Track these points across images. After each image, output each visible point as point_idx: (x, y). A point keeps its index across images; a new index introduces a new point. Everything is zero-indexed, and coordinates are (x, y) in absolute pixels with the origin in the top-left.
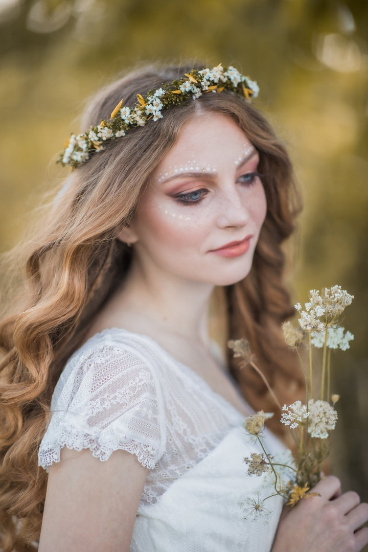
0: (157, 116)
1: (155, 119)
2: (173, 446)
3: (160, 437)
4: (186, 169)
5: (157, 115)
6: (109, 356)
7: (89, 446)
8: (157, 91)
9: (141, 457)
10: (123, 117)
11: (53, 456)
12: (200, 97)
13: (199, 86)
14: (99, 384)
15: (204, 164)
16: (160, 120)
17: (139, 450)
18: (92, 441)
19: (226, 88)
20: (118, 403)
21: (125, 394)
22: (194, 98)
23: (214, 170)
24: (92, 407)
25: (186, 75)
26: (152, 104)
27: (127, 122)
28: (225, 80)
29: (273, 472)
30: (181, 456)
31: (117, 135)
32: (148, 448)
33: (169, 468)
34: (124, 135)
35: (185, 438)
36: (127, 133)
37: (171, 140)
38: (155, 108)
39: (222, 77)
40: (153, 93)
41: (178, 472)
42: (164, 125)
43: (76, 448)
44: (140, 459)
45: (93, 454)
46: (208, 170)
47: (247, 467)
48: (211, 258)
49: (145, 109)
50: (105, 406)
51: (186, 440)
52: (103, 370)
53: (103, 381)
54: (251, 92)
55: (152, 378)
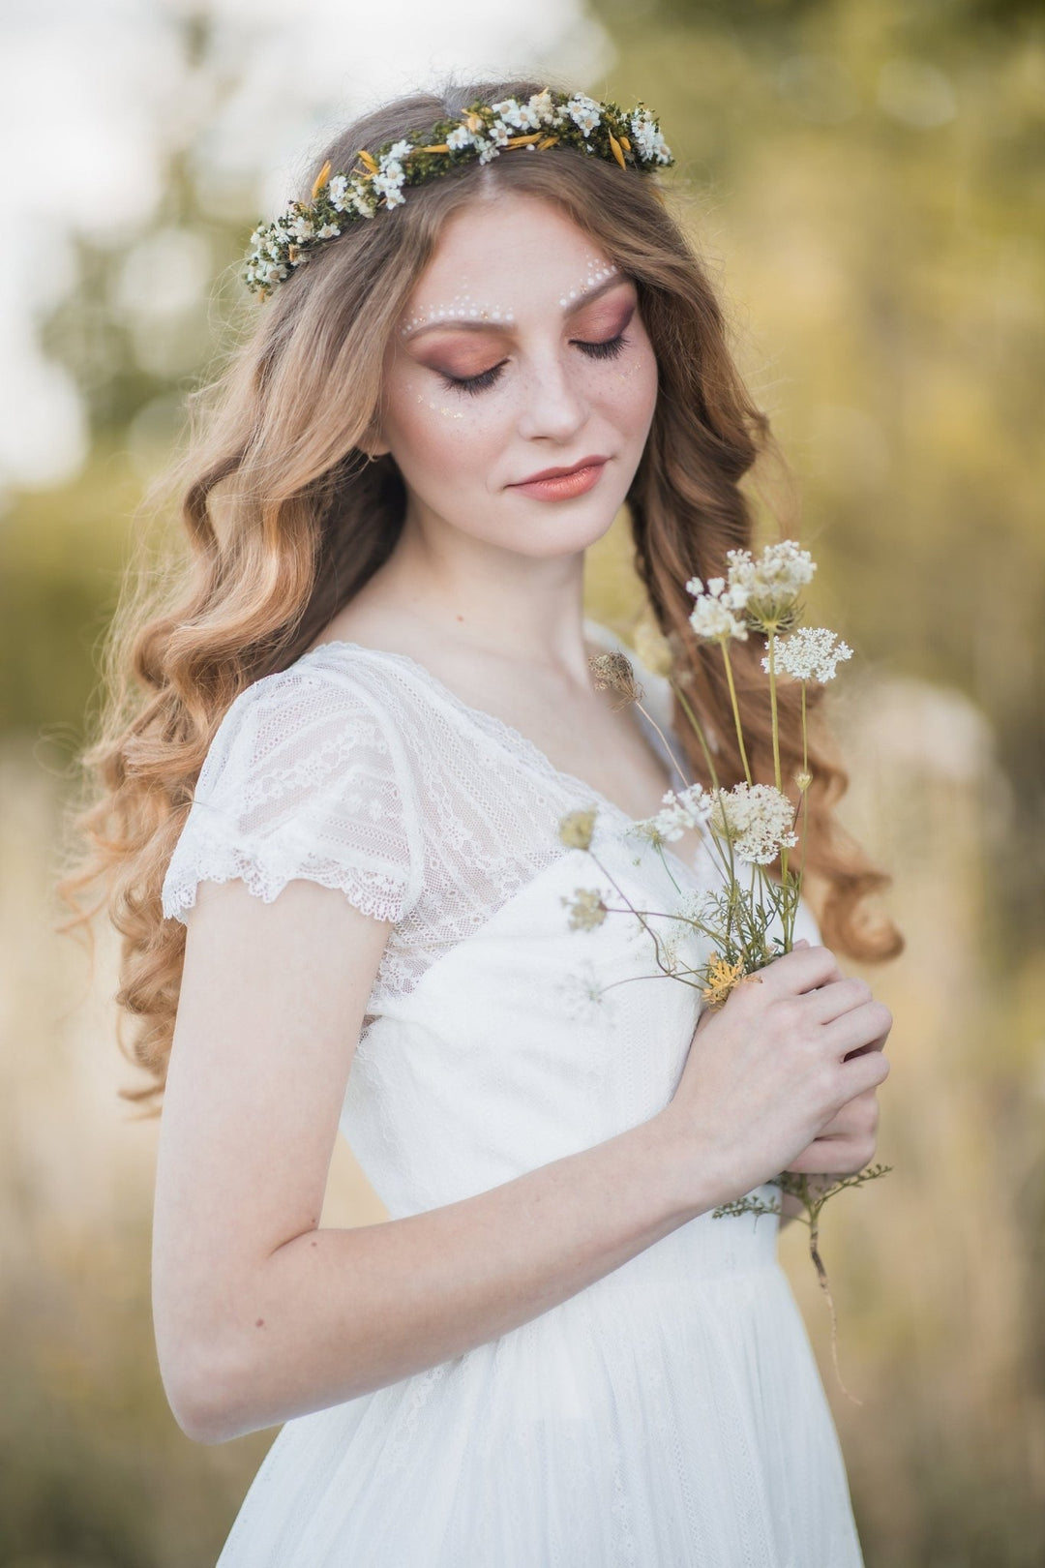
0: (393, 200)
1: (391, 206)
2: (441, 877)
3: (408, 859)
4: (452, 313)
5: (394, 198)
6: (290, 695)
7: (240, 873)
8: (395, 146)
9: (358, 896)
10: (333, 198)
11: (180, 897)
12: (494, 160)
13: (488, 136)
14: (263, 750)
15: (487, 305)
16: (401, 206)
17: (352, 882)
18: (245, 864)
19: (562, 136)
21: (313, 768)
22: (482, 162)
23: (510, 318)
24: (247, 795)
25: (464, 111)
26: (386, 172)
27: (339, 207)
28: (558, 122)
29: (645, 930)
30: (461, 895)
31: (322, 234)
32: (375, 879)
33: (440, 921)
34: (338, 233)
35: (468, 860)
36: (343, 230)
37: (426, 251)
38: (390, 181)
39: (550, 117)
40: (387, 149)
41: (455, 929)
42: (411, 217)
43: (214, 877)
44: (355, 899)
45: (250, 889)
46: (496, 316)
47: (566, 915)
48: (511, 498)
49: (372, 183)
51: (468, 863)
52: (272, 722)
53: (271, 744)
55: (378, 735)
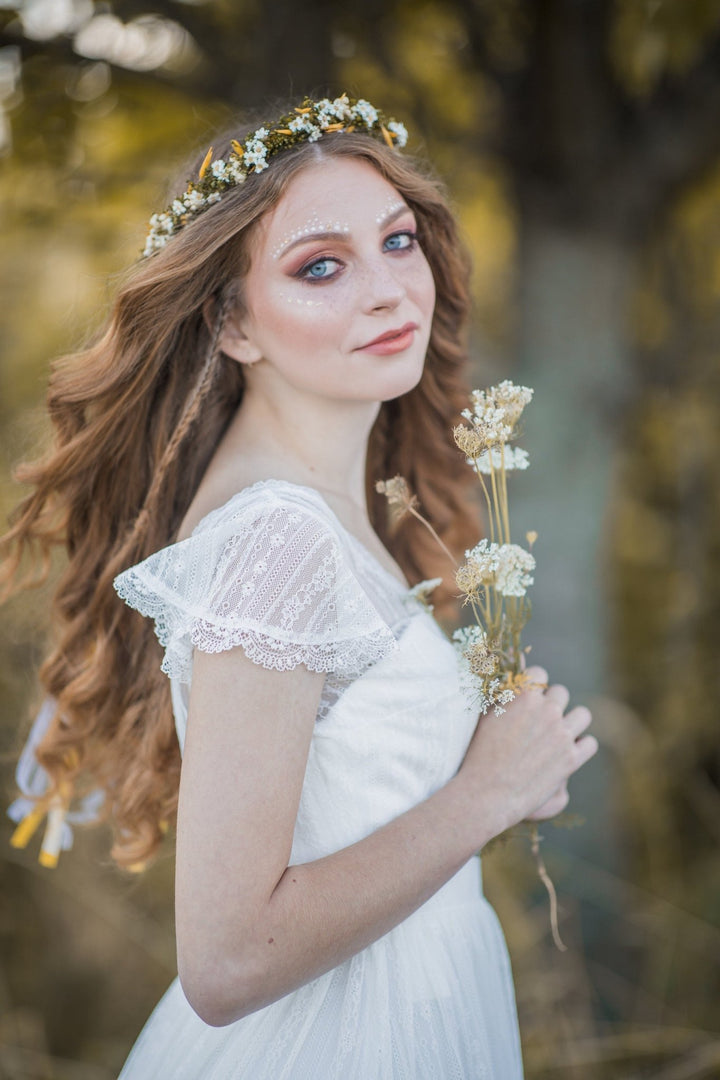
4: (307, 231)
8: (257, 133)
10: (215, 174)
12: (318, 139)
13: (315, 122)
15: (330, 222)
19: (356, 126)
20: (317, 592)
25: (297, 109)
26: (252, 150)
27: (221, 179)
28: (352, 116)
31: (210, 200)
34: (219, 198)
36: (222, 195)
39: (348, 112)
49: (243, 158)
50: (305, 602)
54: (394, 135)
